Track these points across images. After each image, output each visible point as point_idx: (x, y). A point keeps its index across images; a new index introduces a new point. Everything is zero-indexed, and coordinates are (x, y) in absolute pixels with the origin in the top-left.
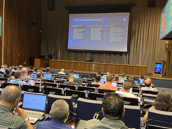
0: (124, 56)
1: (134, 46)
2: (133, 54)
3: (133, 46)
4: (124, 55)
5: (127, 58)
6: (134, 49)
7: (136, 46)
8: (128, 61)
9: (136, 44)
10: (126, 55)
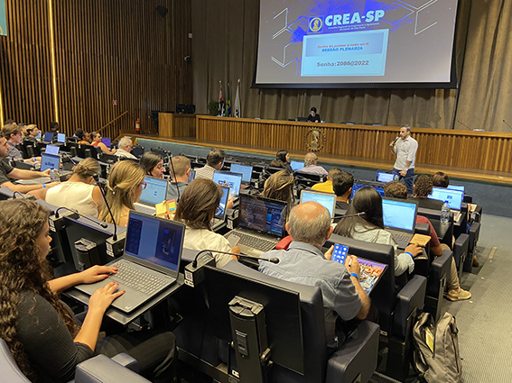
0: (438, 102)
1: (481, 61)
2: (476, 91)
3: (475, 62)
4: (439, 96)
5: (448, 107)
6: (479, 72)
7: (487, 60)
8: (451, 118)
9: (489, 50)
10: (446, 96)
